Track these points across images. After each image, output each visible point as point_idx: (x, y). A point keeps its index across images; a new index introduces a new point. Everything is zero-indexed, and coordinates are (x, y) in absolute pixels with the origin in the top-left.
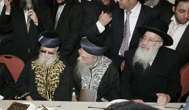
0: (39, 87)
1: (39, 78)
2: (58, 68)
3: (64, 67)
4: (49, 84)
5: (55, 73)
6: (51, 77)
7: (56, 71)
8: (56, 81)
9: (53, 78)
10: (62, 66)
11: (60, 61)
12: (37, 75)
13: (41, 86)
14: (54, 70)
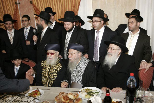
0: (43, 79)
1: (44, 73)
2: (57, 68)
3: (61, 67)
4: (49, 77)
5: (54, 71)
6: (51, 73)
7: (56, 70)
8: (54, 76)
9: (52, 74)
10: (60, 66)
11: (59, 63)
12: (44, 71)
13: (44, 79)
14: (54, 69)
